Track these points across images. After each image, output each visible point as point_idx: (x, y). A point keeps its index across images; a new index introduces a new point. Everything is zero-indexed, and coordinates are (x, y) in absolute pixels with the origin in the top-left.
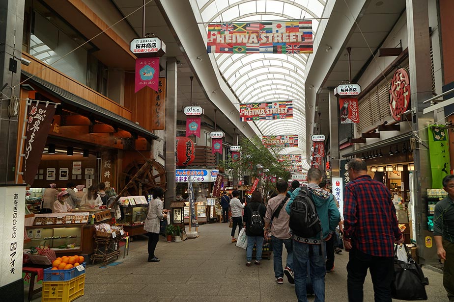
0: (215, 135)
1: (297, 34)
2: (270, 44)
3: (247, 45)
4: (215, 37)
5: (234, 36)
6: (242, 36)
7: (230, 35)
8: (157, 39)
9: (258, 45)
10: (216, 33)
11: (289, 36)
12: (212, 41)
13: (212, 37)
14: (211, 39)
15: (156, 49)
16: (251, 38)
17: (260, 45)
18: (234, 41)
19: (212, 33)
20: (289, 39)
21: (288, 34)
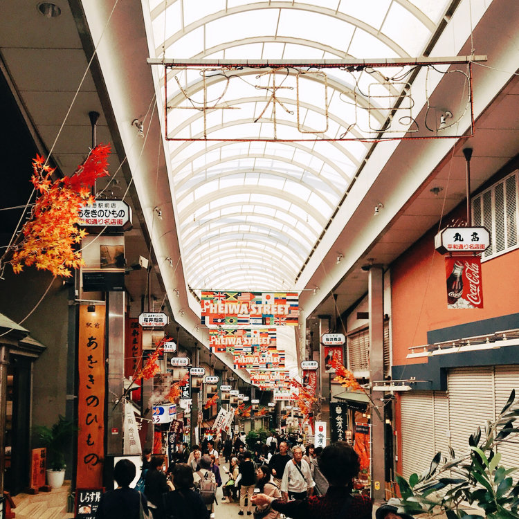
0: (178, 361)
1: (285, 306)
2: (259, 316)
3: (239, 316)
4: (208, 307)
5: (226, 305)
6: (234, 305)
7: (223, 305)
8: (163, 314)
9: (249, 316)
10: (209, 302)
11: (277, 308)
12: (205, 311)
13: (206, 307)
14: (205, 309)
15: (163, 324)
16: (242, 309)
17: (251, 316)
18: (226, 312)
19: (205, 302)
20: (277, 311)
21: (276, 306)
